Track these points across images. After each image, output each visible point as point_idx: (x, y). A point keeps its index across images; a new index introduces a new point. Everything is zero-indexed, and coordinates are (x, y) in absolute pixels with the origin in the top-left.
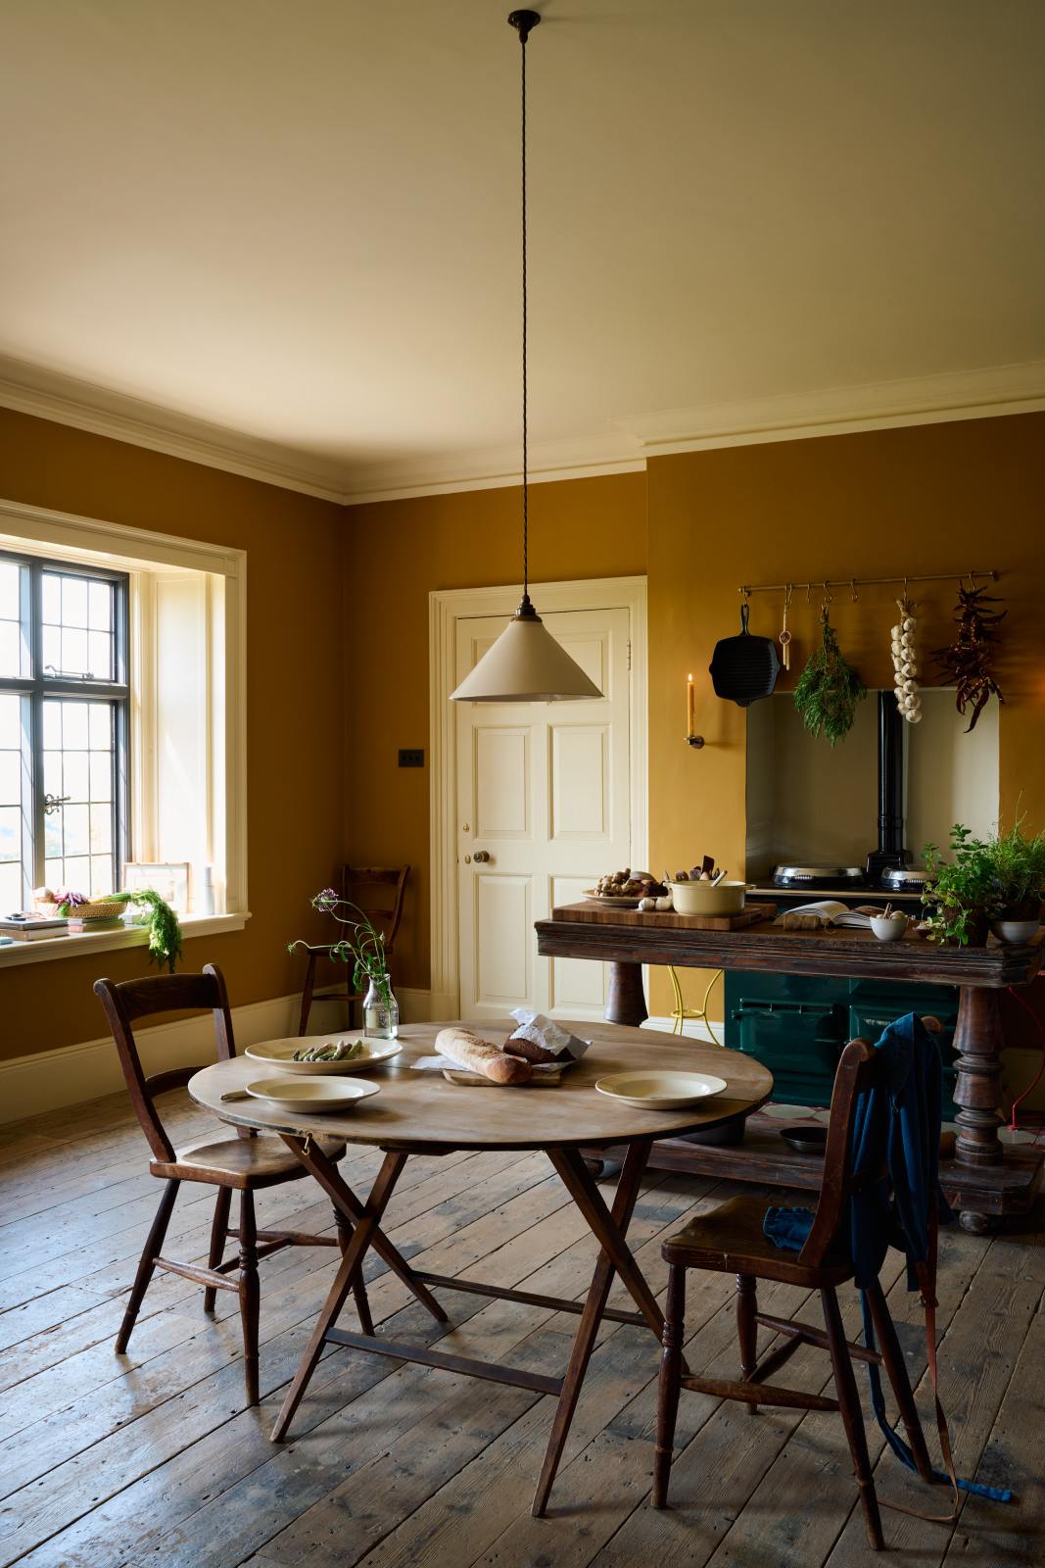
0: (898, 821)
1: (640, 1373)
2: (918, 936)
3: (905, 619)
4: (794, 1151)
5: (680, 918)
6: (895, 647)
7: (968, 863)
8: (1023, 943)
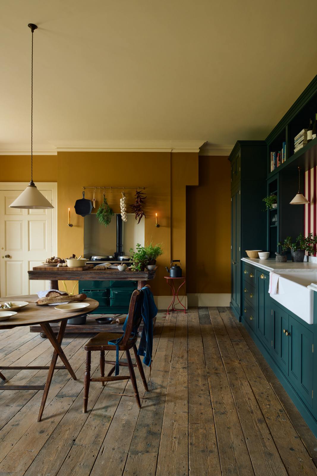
0: (121, 245)
1: (63, 382)
2: (128, 270)
3: (123, 197)
4: (99, 324)
5: (69, 268)
6: (121, 203)
7: (140, 252)
8: (152, 270)
